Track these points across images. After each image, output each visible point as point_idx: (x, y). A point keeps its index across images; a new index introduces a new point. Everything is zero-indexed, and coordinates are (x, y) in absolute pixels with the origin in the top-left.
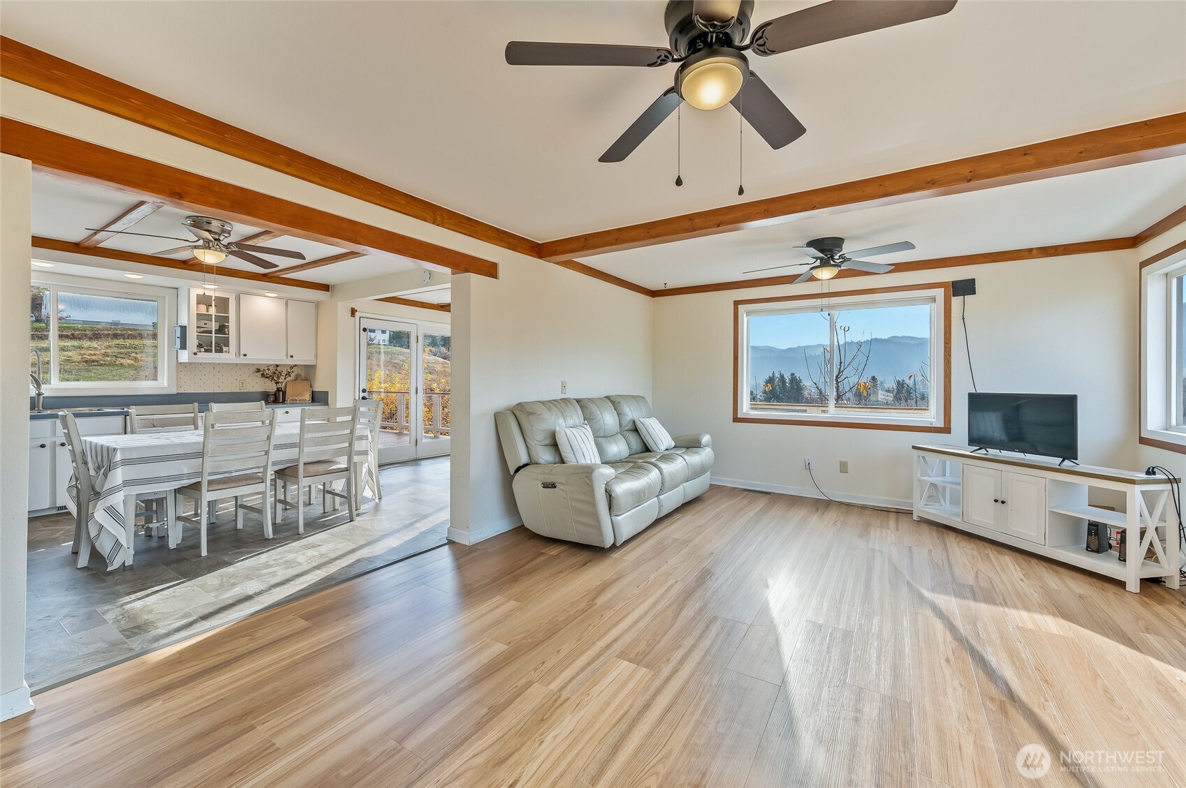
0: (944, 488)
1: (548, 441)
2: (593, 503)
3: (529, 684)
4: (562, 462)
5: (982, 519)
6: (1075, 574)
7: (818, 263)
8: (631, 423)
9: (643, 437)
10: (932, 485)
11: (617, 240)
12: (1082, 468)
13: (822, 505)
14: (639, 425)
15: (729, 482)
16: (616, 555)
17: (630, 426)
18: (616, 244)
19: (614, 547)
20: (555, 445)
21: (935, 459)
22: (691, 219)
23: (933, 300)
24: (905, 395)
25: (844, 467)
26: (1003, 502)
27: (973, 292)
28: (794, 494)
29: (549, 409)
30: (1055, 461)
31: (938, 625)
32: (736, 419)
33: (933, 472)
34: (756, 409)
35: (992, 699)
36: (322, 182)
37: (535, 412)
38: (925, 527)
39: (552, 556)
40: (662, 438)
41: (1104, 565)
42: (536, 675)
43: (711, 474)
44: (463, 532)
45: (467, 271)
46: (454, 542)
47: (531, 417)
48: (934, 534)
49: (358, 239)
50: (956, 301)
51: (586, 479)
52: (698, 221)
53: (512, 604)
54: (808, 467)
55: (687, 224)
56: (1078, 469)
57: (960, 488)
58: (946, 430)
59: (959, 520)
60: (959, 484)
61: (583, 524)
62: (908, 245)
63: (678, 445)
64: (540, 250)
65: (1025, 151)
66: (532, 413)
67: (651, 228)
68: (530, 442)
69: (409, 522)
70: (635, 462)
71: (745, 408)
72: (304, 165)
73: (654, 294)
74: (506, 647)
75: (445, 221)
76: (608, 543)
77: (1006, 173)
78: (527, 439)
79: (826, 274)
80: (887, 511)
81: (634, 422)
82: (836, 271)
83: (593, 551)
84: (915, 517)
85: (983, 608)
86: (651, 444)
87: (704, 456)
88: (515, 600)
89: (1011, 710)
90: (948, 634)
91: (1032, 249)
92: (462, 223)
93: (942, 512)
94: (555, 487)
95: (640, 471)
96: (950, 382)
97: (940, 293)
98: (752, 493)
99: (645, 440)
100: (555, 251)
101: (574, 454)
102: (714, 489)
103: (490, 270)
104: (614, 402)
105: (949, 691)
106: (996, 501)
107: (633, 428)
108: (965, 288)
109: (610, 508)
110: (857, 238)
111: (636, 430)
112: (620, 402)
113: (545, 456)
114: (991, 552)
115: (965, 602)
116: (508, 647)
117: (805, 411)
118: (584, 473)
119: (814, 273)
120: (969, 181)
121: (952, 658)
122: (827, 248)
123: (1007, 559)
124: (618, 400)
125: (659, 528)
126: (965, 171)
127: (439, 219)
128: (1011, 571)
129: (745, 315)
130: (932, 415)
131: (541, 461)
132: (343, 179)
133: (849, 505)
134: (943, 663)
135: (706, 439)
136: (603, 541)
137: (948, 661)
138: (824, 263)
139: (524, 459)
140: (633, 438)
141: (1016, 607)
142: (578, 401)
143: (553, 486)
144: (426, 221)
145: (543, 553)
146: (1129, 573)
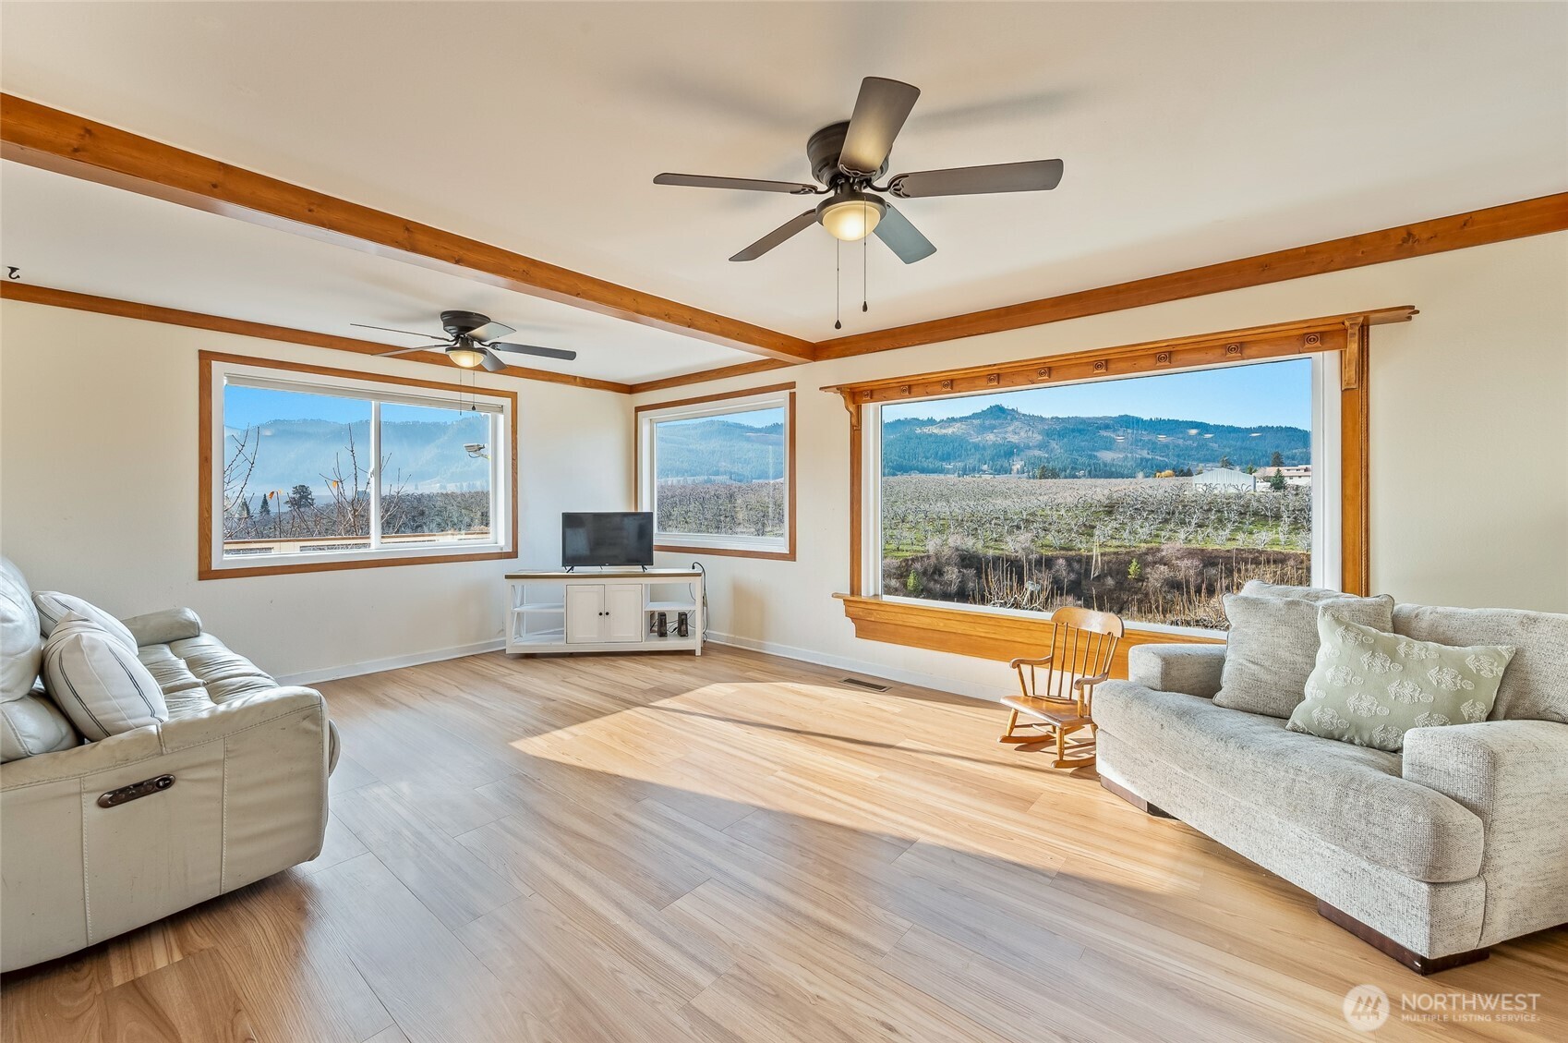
5: (585, 635)
23: (501, 409)
26: (607, 614)
55: (402, 235)
56: (654, 572)
57: (563, 610)
59: (564, 643)
60: (562, 607)
79: (466, 359)
84: (508, 656)
106: (601, 614)
122: (463, 325)
146: (694, 643)
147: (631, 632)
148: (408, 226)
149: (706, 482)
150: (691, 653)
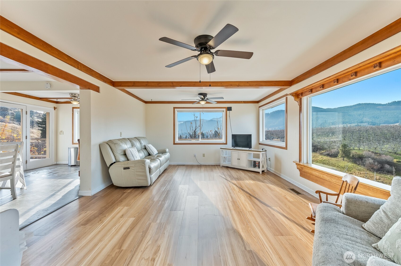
0: (226, 157)
1: (123, 153)
2: (145, 172)
3: (150, 224)
4: (128, 160)
5: (235, 164)
6: (252, 172)
7: (201, 99)
8: (144, 146)
9: (148, 151)
10: (224, 157)
11: (146, 85)
12: (252, 150)
13: (200, 166)
14: (147, 147)
15: (172, 163)
16: (151, 188)
17: (144, 147)
18: (146, 86)
19: (151, 185)
20: (125, 155)
21: (224, 150)
22: (172, 83)
23: (223, 111)
24: (217, 135)
25: (204, 155)
26: (239, 159)
27: (231, 110)
28: (191, 164)
29: (122, 142)
30: (248, 149)
31: (235, 186)
32: (174, 144)
33: (224, 154)
34: (180, 140)
35: (248, 196)
36: (33, 44)
37: (117, 143)
38: (224, 168)
39: (129, 192)
40: (154, 151)
41: (256, 169)
42: (150, 221)
43: (169, 161)
44: (88, 191)
45: (89, 89)
46: (83, 196)
47: (116, 145)
48: (226, 169)
49: (48, 71)
50: (228, 112)
51: (143, 164)
52: (174, 84)
53: (126, 208)
54: (195, 156)
55: (171, 84)
56: (251, 150)
58: (226, 144)
59: (231, 165)
60: (230, 156)
61: (140, 179)
62: (222, 98)
63: (159, 153)
64: (114, 84)
65: (248, 82)
66: (116, 144)
67: (159, 83)
68: (116, 154)
69: (52, 194)
70: (151, 158)
71: (177, 141)
72: (26, 35)
73: (146, 102)
74: (134, 218)
75: (82, 68)
76: (149, 184)
77: (244, 86)
78: (114, 153)
79: (203, 103)
80: (214, 165)
81: (145, 146)
82: (205, 102)
83: (144, 188)
84: (221, 166)
85: (241, 182)
86: (151, 153)
87: (167, 155)
88: (126, 206)
89: (251, 197)
90: (237, 187)
91: (242, 101)
92: (88, 70)
93: (226, 164)
94: (129, 168)
95: (155, 161)
96: (227, 132)
97: (225, 110)
98: (180, 166)
99: (149, 152)
100: (121, 85)
101: (133, 157)
102: (170, 166)
103: (97, 89)
104: (138, 139)
105: (241, 197)
106: (238, 159)
107: (145, 148)
108: (229, 109)
109: (150, 173)
110: (210, 94)
111: (145, 149)
112: (140, 139)
113: (122, 158)
114: (237, 171)
115: (237, 181)
116: (135, 218)
117: (191, 141)
118: (142, 162)
119: (200, 102)
120: (238, 86)
121: (239, 191)
123: (241, 172)
124: (139, 139)
125: (160, 178)
126: (237, 84)
127: (80, 67)
128: (242, 174)
129: (177, 112)
130: (223, 140)
131: (121, 160)
132: (42, 44)
133: (205, 165)
134: (238, 192)
135: (167, 150)
136: (148, 184)
137: (239, 192)
138: (203, 100)
139: (114, 160)
140: (145, 151)
141: (246, 180)
142: (128, 139)
143: (128, 168)
144: (75, 67)
145: (125, 192)
146: (260, 170)
147: (244, 165)
148: (172, 82)
149: (356, 126)
150: (259, 173)
